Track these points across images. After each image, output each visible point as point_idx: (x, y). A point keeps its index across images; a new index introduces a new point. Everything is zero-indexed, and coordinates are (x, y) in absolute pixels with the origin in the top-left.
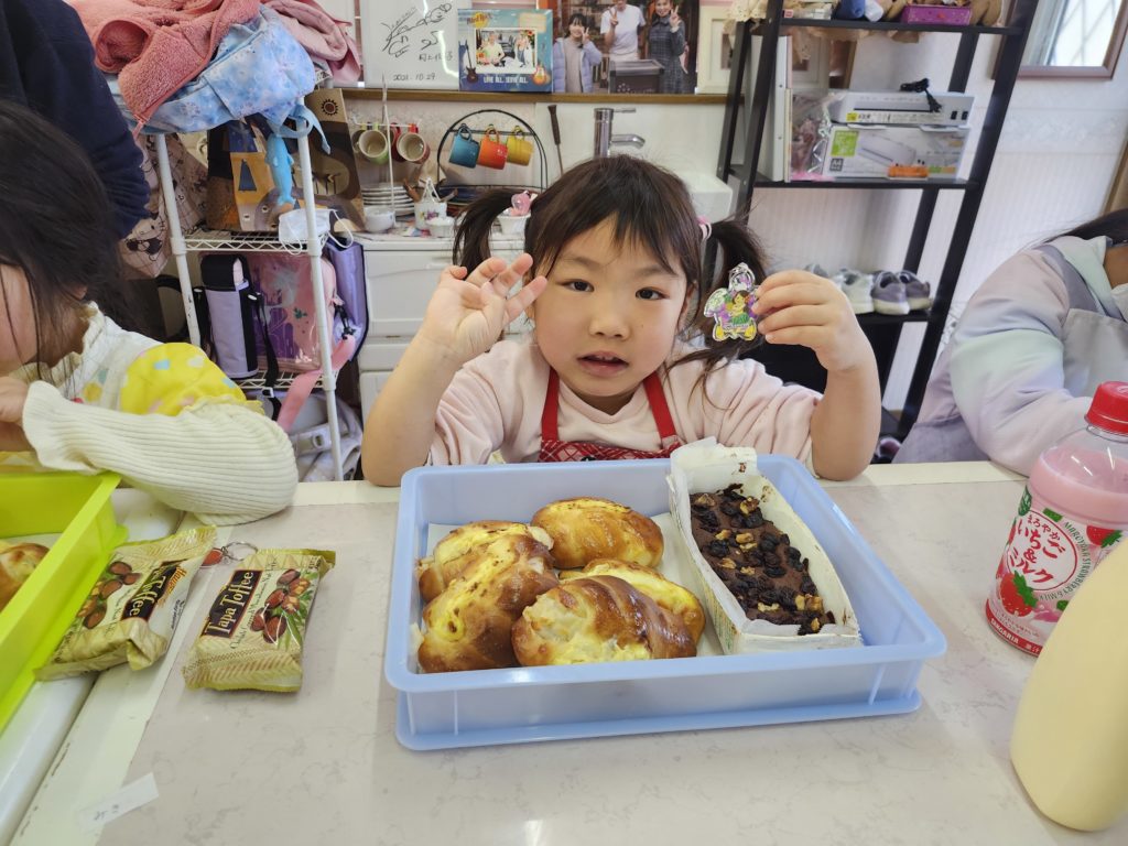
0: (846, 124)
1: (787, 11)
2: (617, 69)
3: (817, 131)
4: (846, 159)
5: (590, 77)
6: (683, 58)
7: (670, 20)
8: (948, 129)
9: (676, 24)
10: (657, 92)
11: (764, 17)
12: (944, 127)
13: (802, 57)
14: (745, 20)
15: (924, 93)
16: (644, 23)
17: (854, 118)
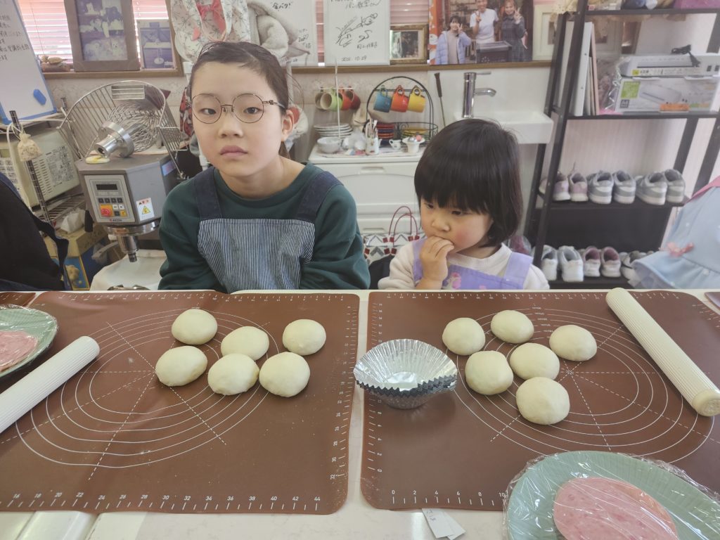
0: (631, 77)
1: (590, 6)
2: (481, 48)
3: (611, 82)
4: (632, 101)
5: (463, 54)
6: (523, 39)
7: (515, 16)
8: (705, 78)
9: (518, 19)
10: (507, 61)
11: (575, 10)
12: (703, 76)
13: (603, 34)
14: (563, 13)
15: (688, 55)
16: (497, 19)
17: (637, 73)
